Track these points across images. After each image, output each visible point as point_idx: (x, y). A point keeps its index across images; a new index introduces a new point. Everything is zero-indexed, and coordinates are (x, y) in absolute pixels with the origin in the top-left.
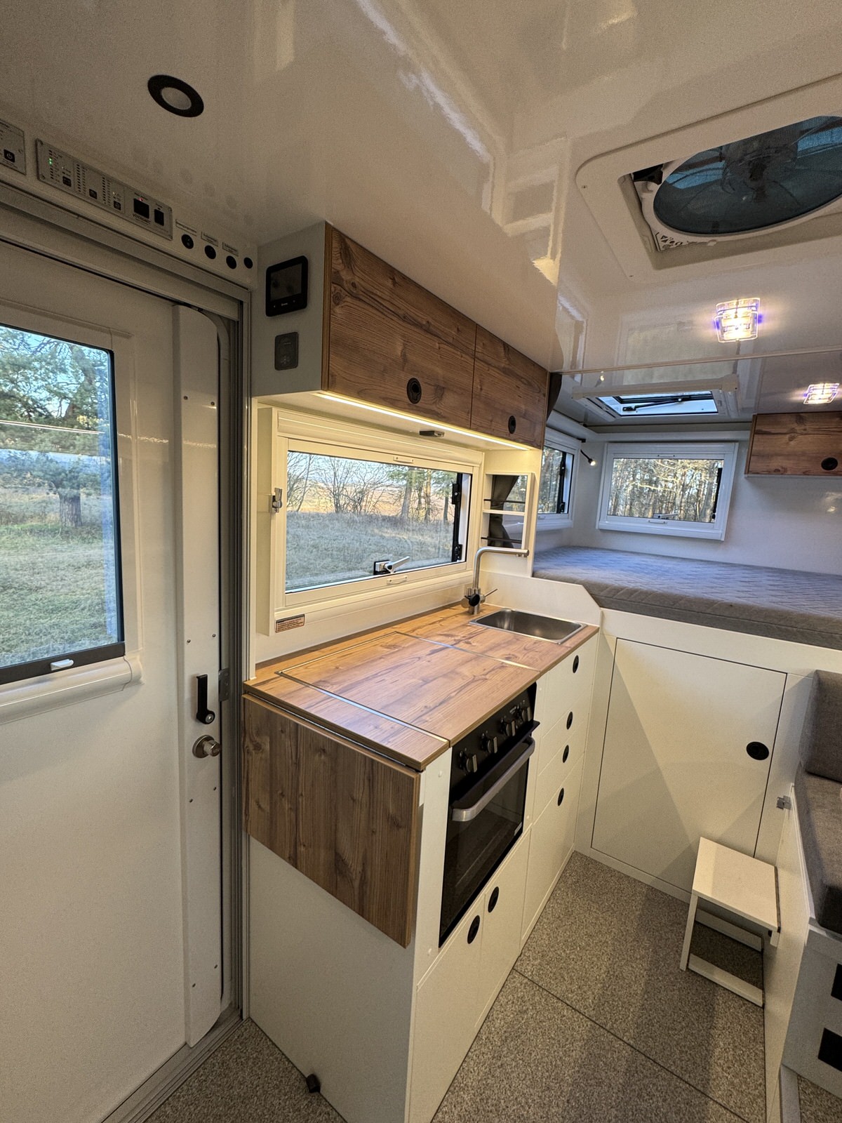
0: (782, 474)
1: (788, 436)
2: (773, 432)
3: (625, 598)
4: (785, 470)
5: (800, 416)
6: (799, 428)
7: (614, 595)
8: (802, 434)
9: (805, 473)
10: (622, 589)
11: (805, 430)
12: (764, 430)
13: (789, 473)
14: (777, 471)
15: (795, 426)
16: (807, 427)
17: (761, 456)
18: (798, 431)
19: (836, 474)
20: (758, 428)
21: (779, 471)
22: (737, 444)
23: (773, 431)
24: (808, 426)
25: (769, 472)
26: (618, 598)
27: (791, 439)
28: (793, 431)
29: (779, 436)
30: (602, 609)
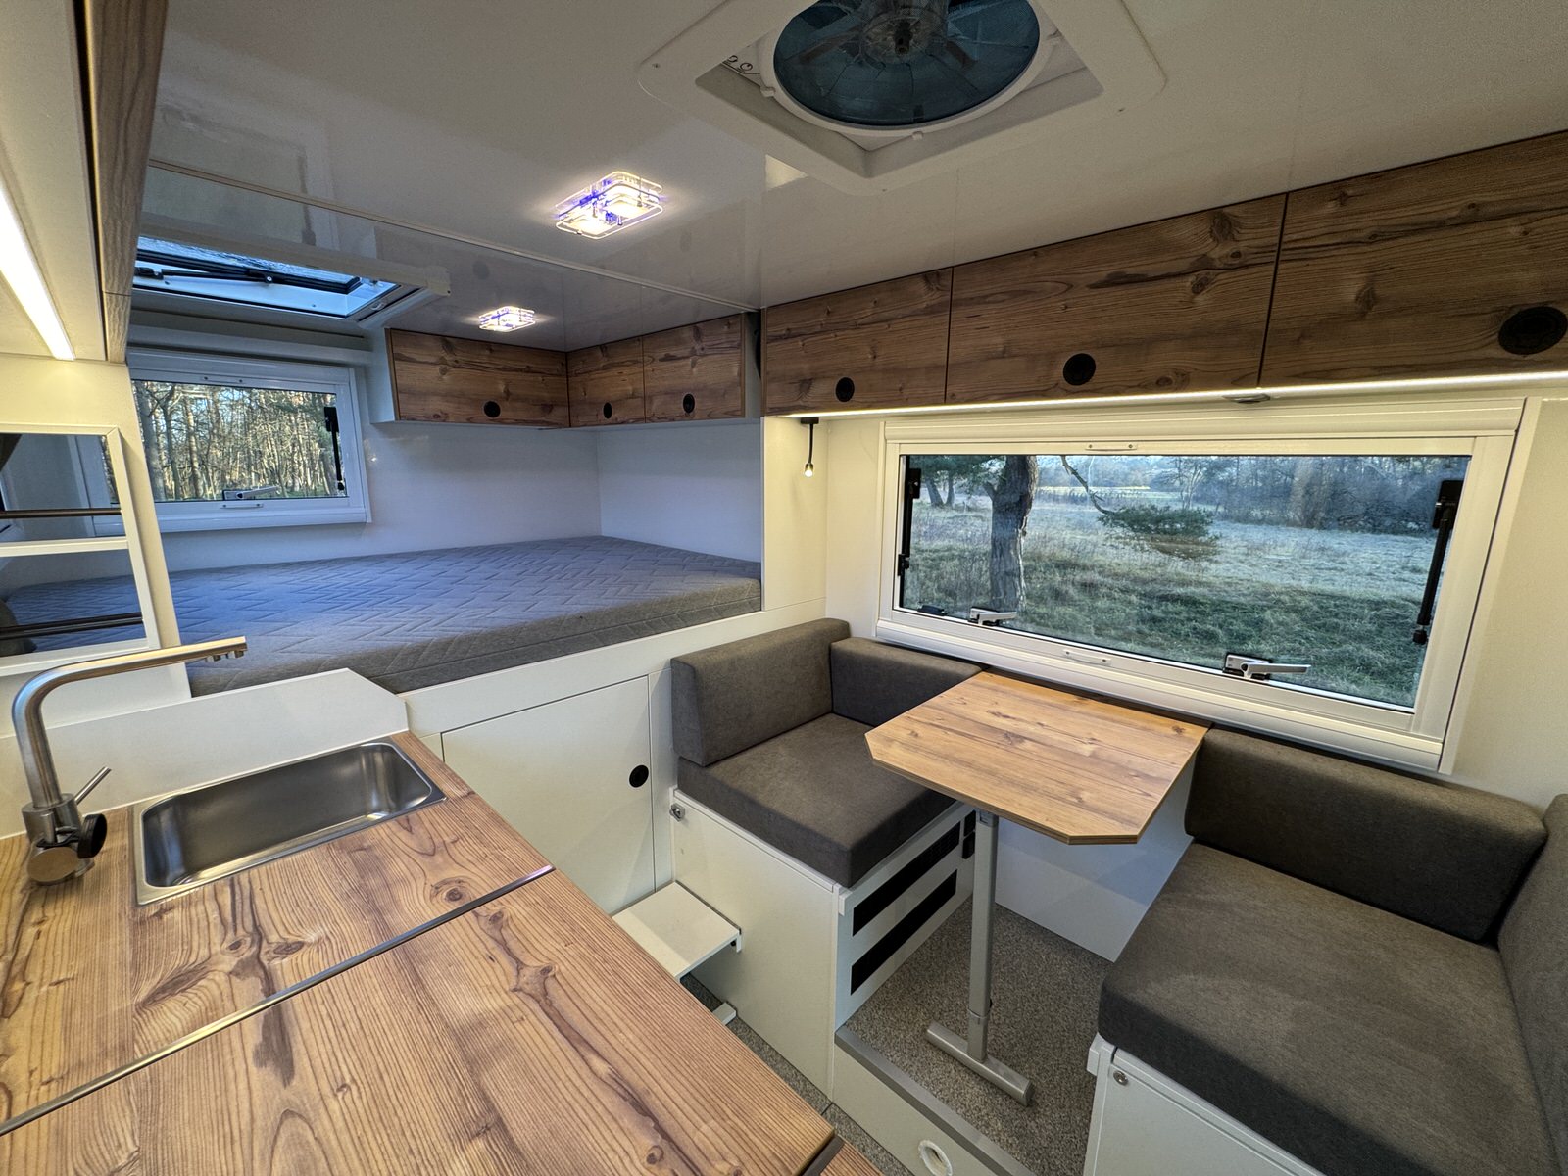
0: (444, 421)
1: (437, 367)
2: (418, 359)
3: (437, 660)
4: (446, 416)
5: (447, 342)
6: (448, 358)
7: (414, 663)
8: (455, 367)
9: (470, 420)
10: (424, 648)
11: (456, 361)
12: (406, 354)
13: (451, 419)
14: (437, 416)
15: (443, 353)
16: (458, 358)
17: (411, 393)
18: (449, 362)
19: (501, 422)
20: (396, 350)
21: (439, 416)
22: (352, 370)
23: (416, 357)
24: (461, 357)
25: (428, 418)
26: (423, 664)
27: (444, 372)
28: (442, 360)
29: (427, 367)
30: (400, 695)
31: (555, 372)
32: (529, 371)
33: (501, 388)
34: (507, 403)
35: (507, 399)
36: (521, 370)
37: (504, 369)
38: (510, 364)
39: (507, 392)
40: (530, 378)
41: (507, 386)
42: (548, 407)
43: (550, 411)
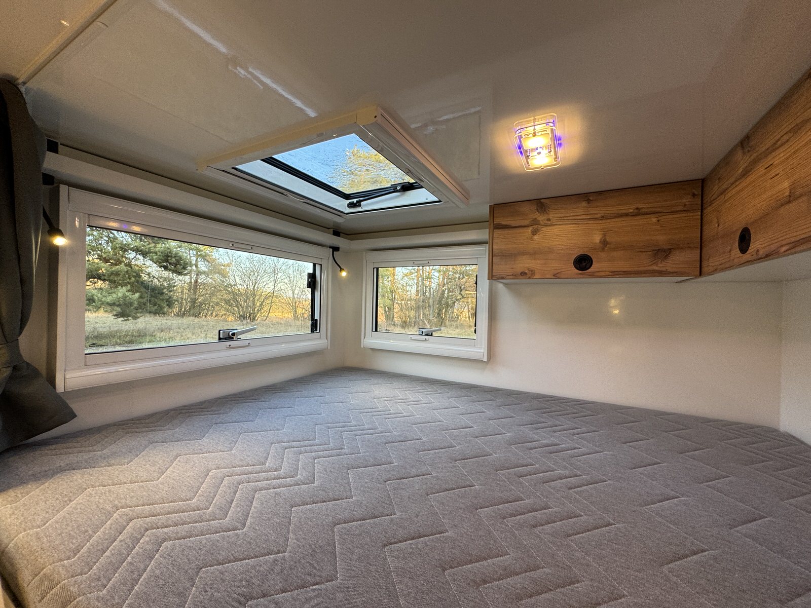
0: (529, 278)
1: (531, 228)
2: (514, 225)
4: (533, 272)
5: (541, 203)
6: (541, 218)
8: (546, 226)
9: (556, 276)
11: (549, 220)
12: (504, 223)
13: (536, 276)
14: (523, 274)
15: (537, 215)
16: (551, 216)
17: (504, 255)
18: (542, 222)
19: (593, 275)
20: (497, 221)
21: (526, 274)
23: (513, 223)
24: (553, 215)
25: (515, 276)
27: (535, 232)
28: (535, 222)
29: (521, 230)
31: (680, 208)
32: (638, 213)
33: (597, 238)
34: (603, 255)
35: (603, 250)
36: (627, 215)
37: (603, 218)
38: (613, 210)
39: (604, 243)
40: (640, 221)
41: (604, 235)
42: (662, 253)
43: (666, 257)
